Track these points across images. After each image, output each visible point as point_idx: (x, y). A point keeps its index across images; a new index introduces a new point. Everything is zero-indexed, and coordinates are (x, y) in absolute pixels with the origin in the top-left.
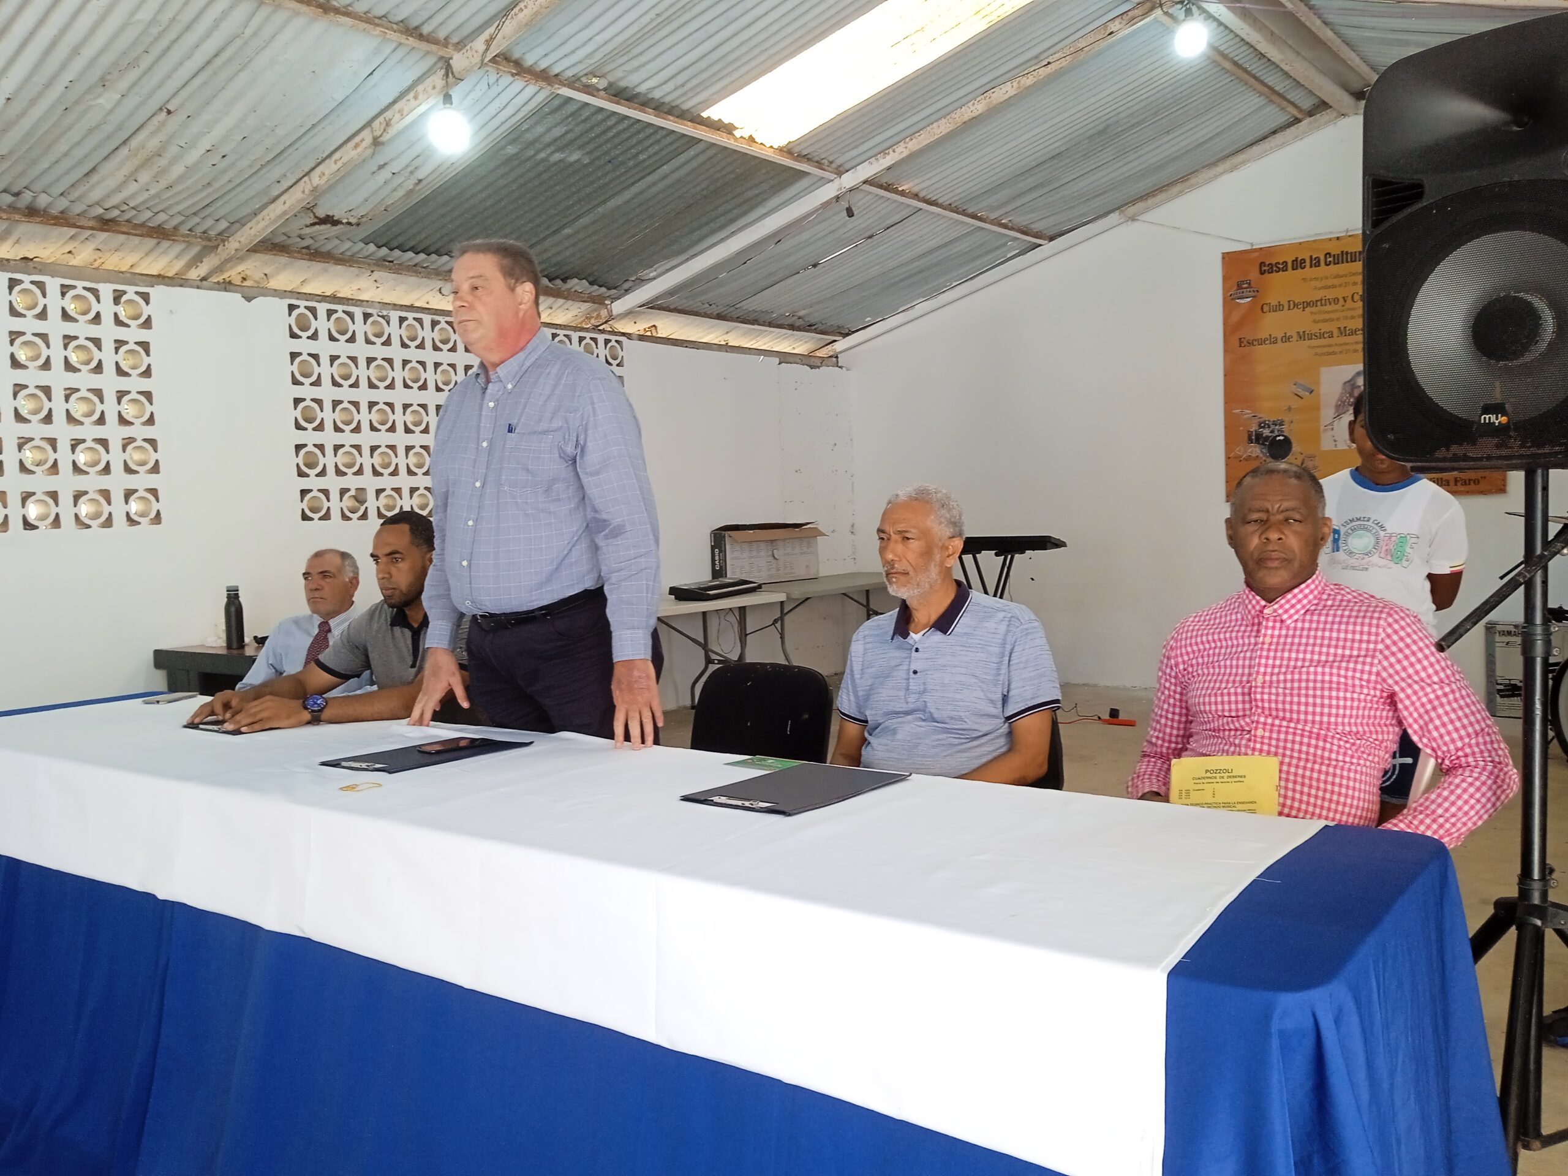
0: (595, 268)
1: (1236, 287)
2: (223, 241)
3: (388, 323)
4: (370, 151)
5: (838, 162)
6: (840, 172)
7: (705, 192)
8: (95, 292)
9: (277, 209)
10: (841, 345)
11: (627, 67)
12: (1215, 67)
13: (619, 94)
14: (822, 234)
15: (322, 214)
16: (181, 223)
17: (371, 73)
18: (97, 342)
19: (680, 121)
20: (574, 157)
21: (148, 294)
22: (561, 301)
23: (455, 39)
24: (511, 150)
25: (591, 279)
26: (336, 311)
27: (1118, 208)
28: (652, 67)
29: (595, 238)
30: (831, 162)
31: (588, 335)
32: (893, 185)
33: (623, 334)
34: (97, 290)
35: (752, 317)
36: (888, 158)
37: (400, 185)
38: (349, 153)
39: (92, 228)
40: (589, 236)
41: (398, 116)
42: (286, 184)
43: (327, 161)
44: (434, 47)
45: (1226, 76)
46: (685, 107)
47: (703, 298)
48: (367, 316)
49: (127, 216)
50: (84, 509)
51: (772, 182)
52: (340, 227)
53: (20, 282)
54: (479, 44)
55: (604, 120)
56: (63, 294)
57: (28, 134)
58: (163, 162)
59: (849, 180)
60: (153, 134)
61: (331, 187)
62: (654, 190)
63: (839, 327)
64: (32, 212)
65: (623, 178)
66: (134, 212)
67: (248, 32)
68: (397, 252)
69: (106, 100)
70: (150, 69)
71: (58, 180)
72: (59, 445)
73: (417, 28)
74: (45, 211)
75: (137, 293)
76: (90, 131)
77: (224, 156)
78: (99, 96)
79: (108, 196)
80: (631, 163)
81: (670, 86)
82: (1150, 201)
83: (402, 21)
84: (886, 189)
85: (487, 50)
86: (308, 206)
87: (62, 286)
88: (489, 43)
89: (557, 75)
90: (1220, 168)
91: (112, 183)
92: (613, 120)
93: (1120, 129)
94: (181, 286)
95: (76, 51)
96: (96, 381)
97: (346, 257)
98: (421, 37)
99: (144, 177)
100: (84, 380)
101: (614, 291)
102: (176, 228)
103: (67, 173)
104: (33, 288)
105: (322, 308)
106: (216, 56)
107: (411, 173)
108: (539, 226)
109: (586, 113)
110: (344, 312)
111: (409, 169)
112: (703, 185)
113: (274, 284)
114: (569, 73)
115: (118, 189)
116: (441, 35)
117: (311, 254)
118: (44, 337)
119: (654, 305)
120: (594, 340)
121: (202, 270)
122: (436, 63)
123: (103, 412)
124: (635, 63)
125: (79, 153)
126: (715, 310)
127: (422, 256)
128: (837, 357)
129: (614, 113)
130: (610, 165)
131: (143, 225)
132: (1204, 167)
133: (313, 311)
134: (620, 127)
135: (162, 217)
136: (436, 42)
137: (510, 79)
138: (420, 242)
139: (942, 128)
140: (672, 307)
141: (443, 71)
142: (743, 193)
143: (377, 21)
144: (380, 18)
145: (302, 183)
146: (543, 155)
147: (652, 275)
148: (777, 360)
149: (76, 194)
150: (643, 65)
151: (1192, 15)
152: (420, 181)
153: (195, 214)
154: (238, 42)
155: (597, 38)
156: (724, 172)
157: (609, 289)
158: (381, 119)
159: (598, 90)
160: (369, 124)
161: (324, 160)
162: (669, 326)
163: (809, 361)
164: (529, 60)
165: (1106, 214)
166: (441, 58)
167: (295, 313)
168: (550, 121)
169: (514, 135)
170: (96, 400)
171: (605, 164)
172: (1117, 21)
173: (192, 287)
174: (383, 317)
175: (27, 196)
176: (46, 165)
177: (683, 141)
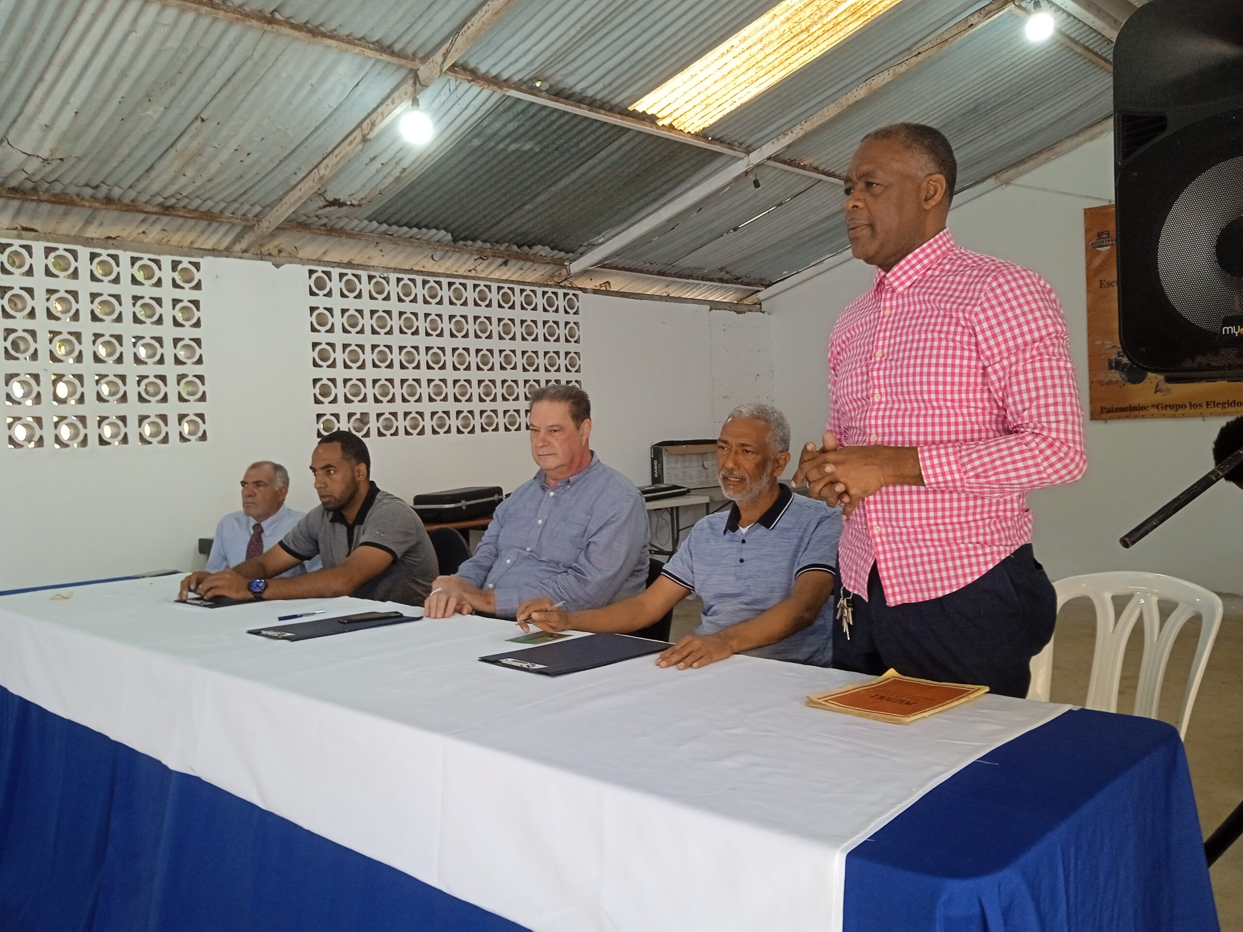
0: (555, 236)
1: (1096, 237)
2: (258, 221)
3: (388, 283)
4: (360, 147)
5: (748, 143)
6: (748, 151)
7: (637, 172)
8: (157, 262)
9: (296, 193)
10: (764, 294)
11: (564, 72)
12: (1069, 52)
13: (558, 94)
14: (737, 204)
15: (330, 198)
16: (225, 208)
17: (357, 85)
18: (159, 301)
19: (610, 114)
20: (527, 147)
21: (199, 263)
22: (529, 264)
23: (421, 55)
24: (476, 142)
25: (552, 245)
26: (346, 274)
27: (994, 174)
28: (584, 71)
29: (551, 211)
30: (741, 144)
31: (550, 290)
32: (795, 160)
33: (580, 289)
34: (159, 261)
35: (687, 272)
36: (787, 138)
37: (389, 173)
38: (346, 148)
39: (156, 213)
40: (546, 210)
41: (380, 117)
42: (301, 175)
43: (330, 156)
44: (403, 62)
45: (1080, 59)
46: (613, 102)
47: (644, 258)
48: (371, 278)
49: (182, 204)
50: (147, 430)
51: (693, 162)
52: (345, 208)
53: (99, 255)
54: (438, 57)
55: (548, 115)
56: (133, 264)
57: (97, 139)
58: (202, 159)
59: (756, 158)
60: (194, 137)
61: (335, 176)
62: (595, 171)
63: (761, 279)
64: (109, 201)
65: (569, 162)
66: (187, 200)
67: (257, 55)
68: (395, 228)
69: (153, 112)
70: (184, 86)
71: (126, 175)
72: (127, 380)
73: (390, 46)
74: (119, 200)
75: (190, 262)
76: (144, 138)
77: (248, 154)
78: (147, 109)
79: (165, 187)
80: (574, 150)
81: (599, 86)
82: (1021, 168)
83: (377, 41)
84: (789, 165)
85: (444, 61)
86: (320, 192)
87: (132, 258)
88: (445, 56)
89: (506, 80)
90: (1081, 138)
91: (166, 177)
92: (556, 115)
93: (989, 107)
94: (227, 257)
95: (123, 74)
96: (157, 331)
97: (356, 232)
98: (393, 53)
99: (190, 172)
100: (148, 330)
101: (571, 255)
102: (222, 212)
103: (132, 170)
104: (110, 260)
105: (335, 272)
106: (234, 74)
107: (397, 163)
108: (505, 203)
109: (532, 110)
110: (353, 275)
111: (395, 161)
112: (635, 166)
113: (301, 254)
114: (516, 79)
115: (173, 181)
116: (410, 51)
117: (328, 230)
118: (117, 297)
119: (604, 265)
120: (555, 294)
121: (244, 244)
122: (407, 75)
123: (162, 355)
124: (570, 68)
125: (138, 154)
126: (656, 268)
127: (415, 230)
128: (760, 304)
129: (556, 110)
130: (557, 152)
131: (196, 210)
132: (1067, 138)
133: (328, 274)
134: (562, 121)
135: (210, 203)
136: (406, 57)
137: (467, 85)
138: (413, 218)
139: (831, 111)
140: (620, 266)
141: (412, 80)
142: (670, 171)
143: (356, 42)
144: (359, 39)
145: (313, 174)
146: (501, 146)
147: (600, 241)
148: (708, 307)
149: (141, 186)
150: (576, 70)
151: (1040, 7)
152: (404, 170)
153: (234, 201)
154: (250, 64)
155: (534, 48)
156: (651, 155)
157: (567, 252)
158: (368, 121)
159: (541, 91)
160: (359, 125)
161: (328, 155)
162: (618, 283)
163: (737, 308)
164: (483, 69)
165: (983, 180)
166: (411, 70)
167: (314, 276)
168: (505, 118)
169: (477, 130)
170: (157, 345)
171: (553, 152)
172: (976, 16)
173: (236, 257)
174: (384, 278)
175: (104, 189)
176: (115, 165)
177: (614, 131)
